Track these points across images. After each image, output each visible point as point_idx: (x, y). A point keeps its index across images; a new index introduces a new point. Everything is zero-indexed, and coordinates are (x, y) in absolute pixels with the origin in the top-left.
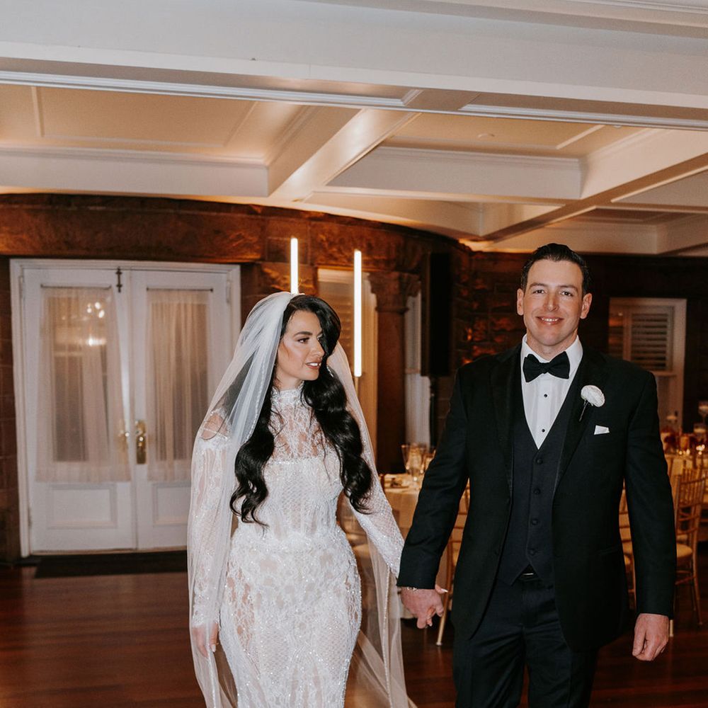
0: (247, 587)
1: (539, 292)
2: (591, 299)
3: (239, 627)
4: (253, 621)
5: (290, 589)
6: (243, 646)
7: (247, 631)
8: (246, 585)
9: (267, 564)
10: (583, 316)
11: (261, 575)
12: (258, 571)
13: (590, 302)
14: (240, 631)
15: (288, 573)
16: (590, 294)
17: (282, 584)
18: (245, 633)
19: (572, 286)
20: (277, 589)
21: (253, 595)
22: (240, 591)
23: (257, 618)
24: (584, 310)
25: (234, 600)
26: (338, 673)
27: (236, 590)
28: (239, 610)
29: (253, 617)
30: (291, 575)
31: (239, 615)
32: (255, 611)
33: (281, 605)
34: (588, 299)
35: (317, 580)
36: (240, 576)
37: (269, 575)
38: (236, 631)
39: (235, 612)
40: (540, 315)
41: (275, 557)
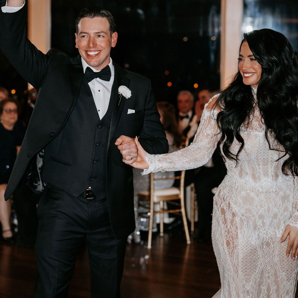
0: (234, 215)
1: (84, 36)
2: (117, 35)
3: (228, 240)
4: (237, 238)
5: (261, 217)
6: (229, 253)
7: (233, 244)
8: (233, 213)
9: (247, 199)
10: (113, 45)
11: (243, 207)
12: (242, 204)
13: (117, 36)
14: (228, 244)
15: (261, 206)
16: (116, 33)
17: (257, 213)
18: (231, 245)
19: (103, 32)
20: (253, 216)
21: (237, 219)
22: (229, 216)
23: (240, 235)
24: (114, 42)
25: (225, 223)
26: (291, 277)
27: (226, 216)
28: (229, 230)
29: (237, 235)
30: (263, 207)
31: (228, 233)
32: (239, 232)
33: (255, 227)
34: (115, 35)
35: (279, 212)
36: (229, 207)
37: (248, 207)
38: (225, 244)
39: (226, 231)
40: (86, 50)
41: (253, 194)
